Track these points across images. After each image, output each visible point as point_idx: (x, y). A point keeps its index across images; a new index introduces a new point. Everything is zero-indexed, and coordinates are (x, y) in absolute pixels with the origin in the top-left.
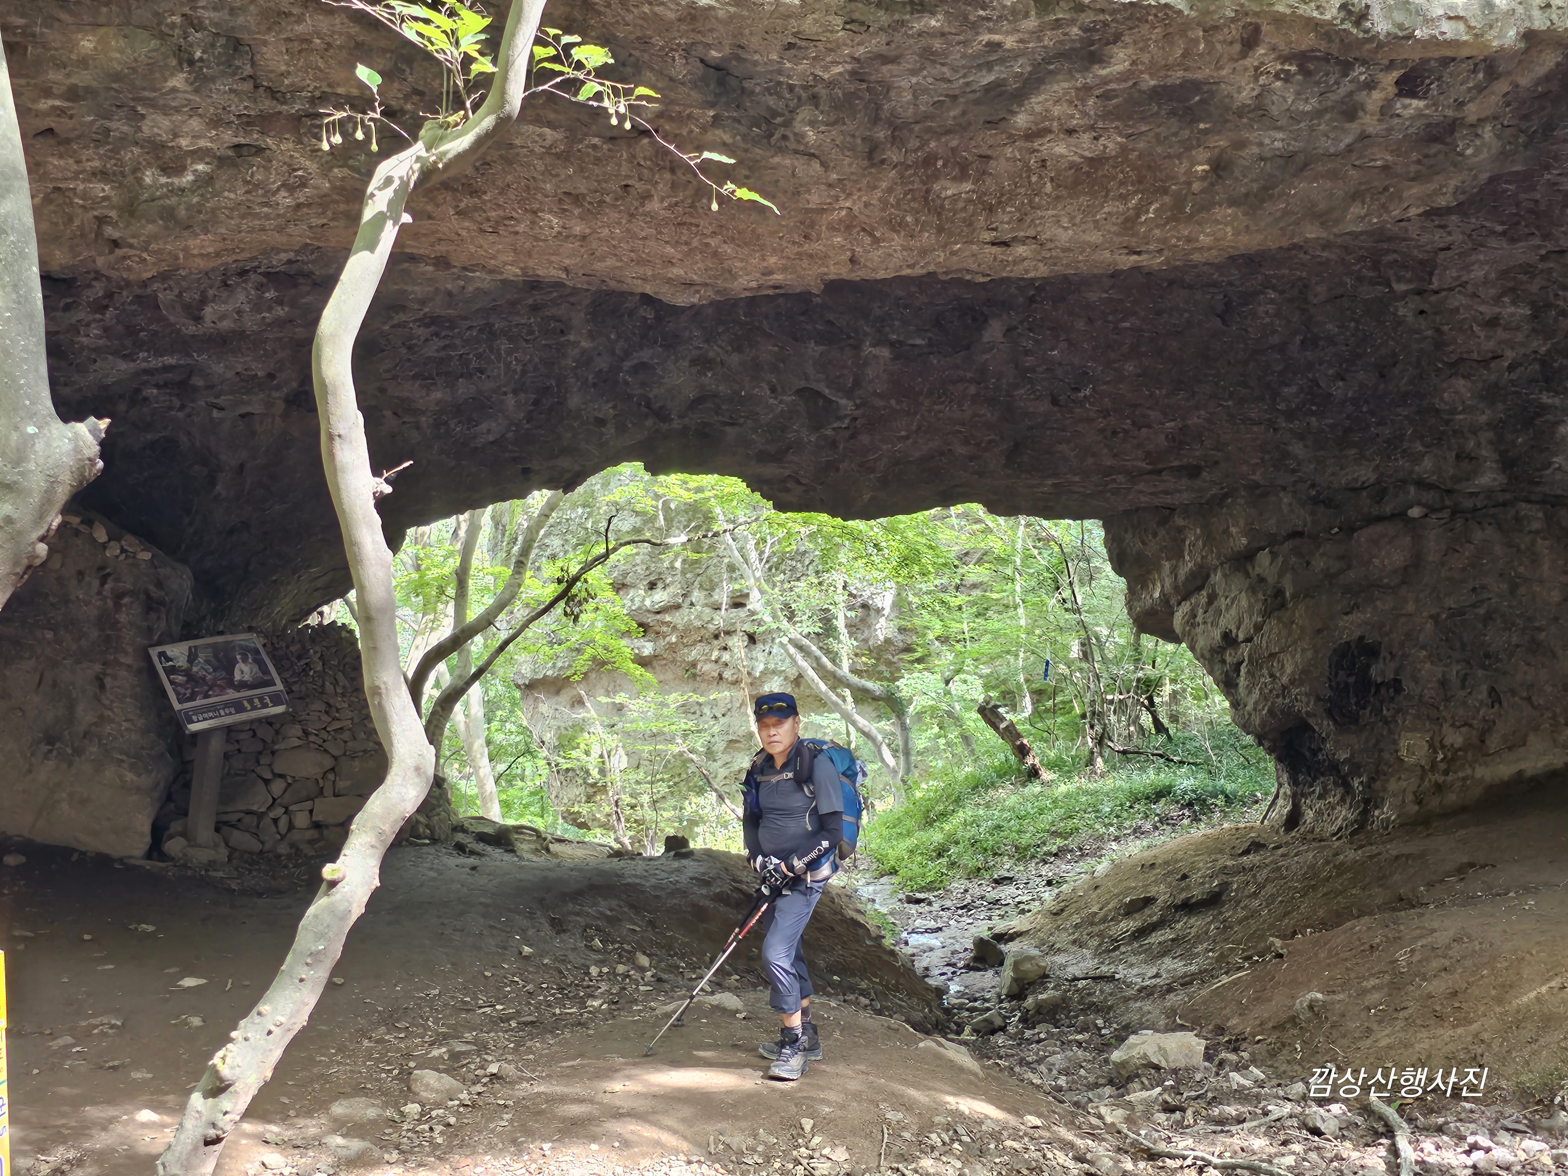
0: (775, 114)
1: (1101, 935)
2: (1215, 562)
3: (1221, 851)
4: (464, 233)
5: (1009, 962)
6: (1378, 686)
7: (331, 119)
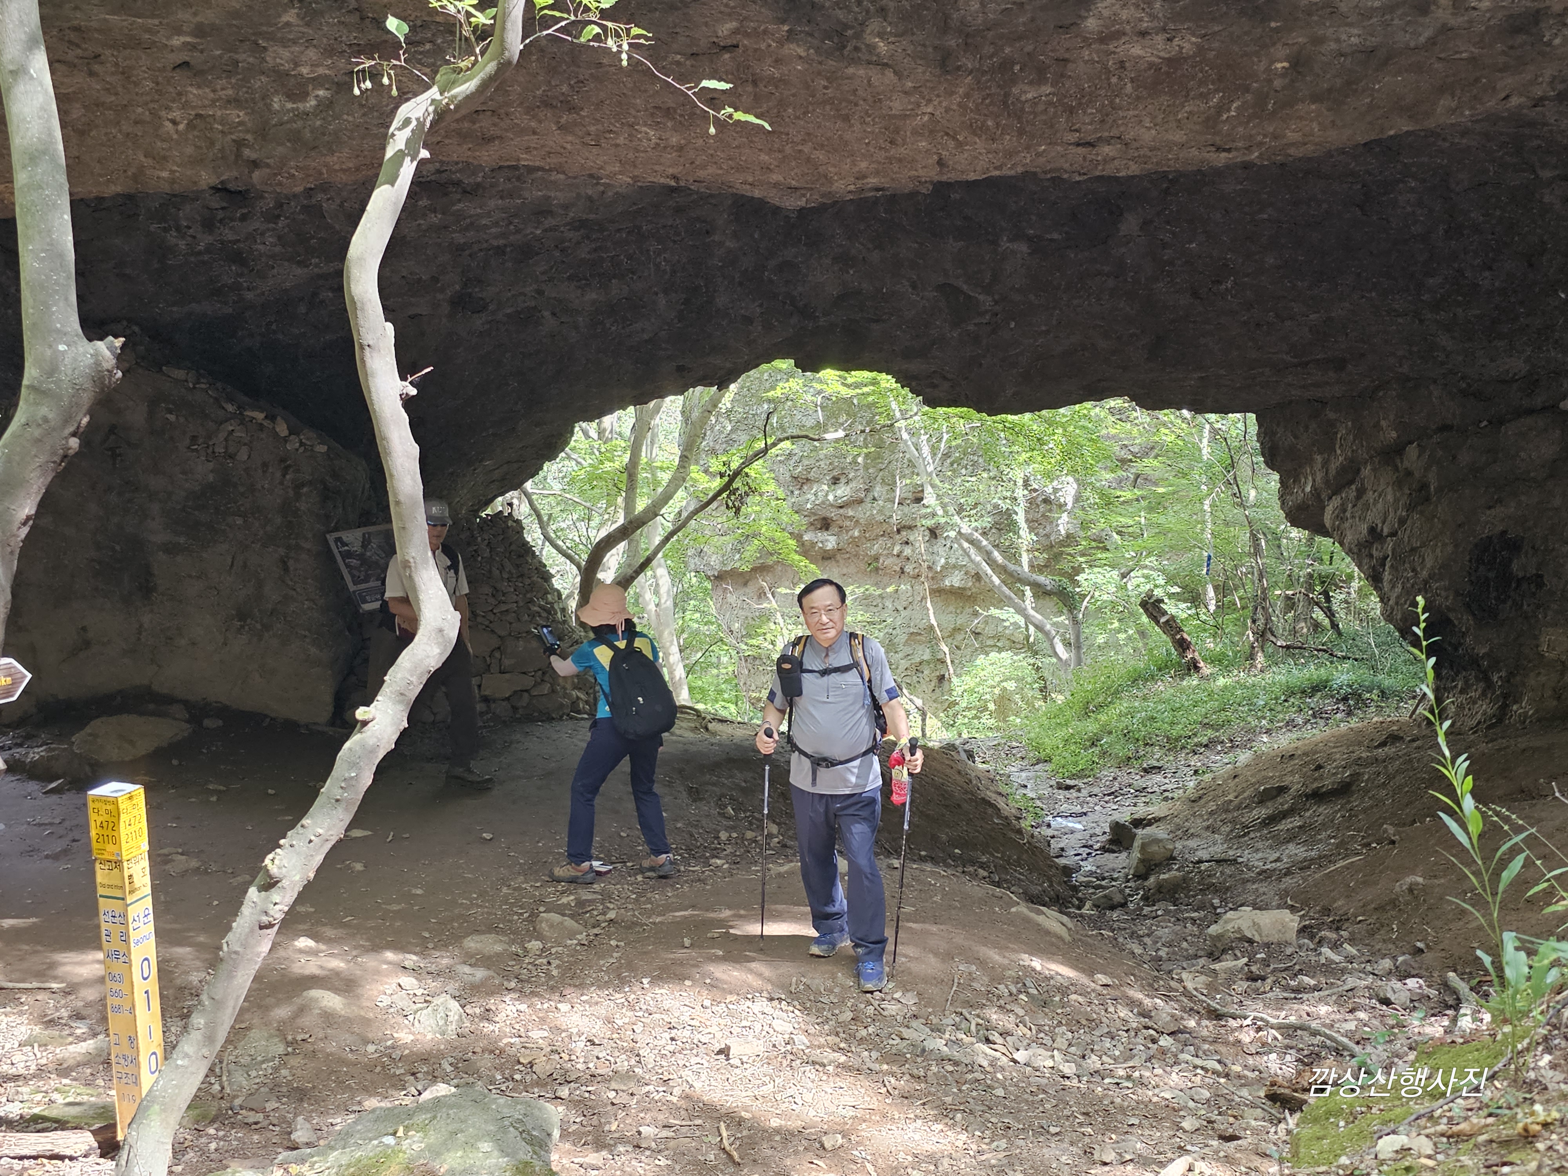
0: (846, 27)
1: (1234, 821)
2: (1366, 456)
3: (1360, 744)
4: (569, 146)
5: (1137, 843)
6: (1519, 581)
7: (361, 67)
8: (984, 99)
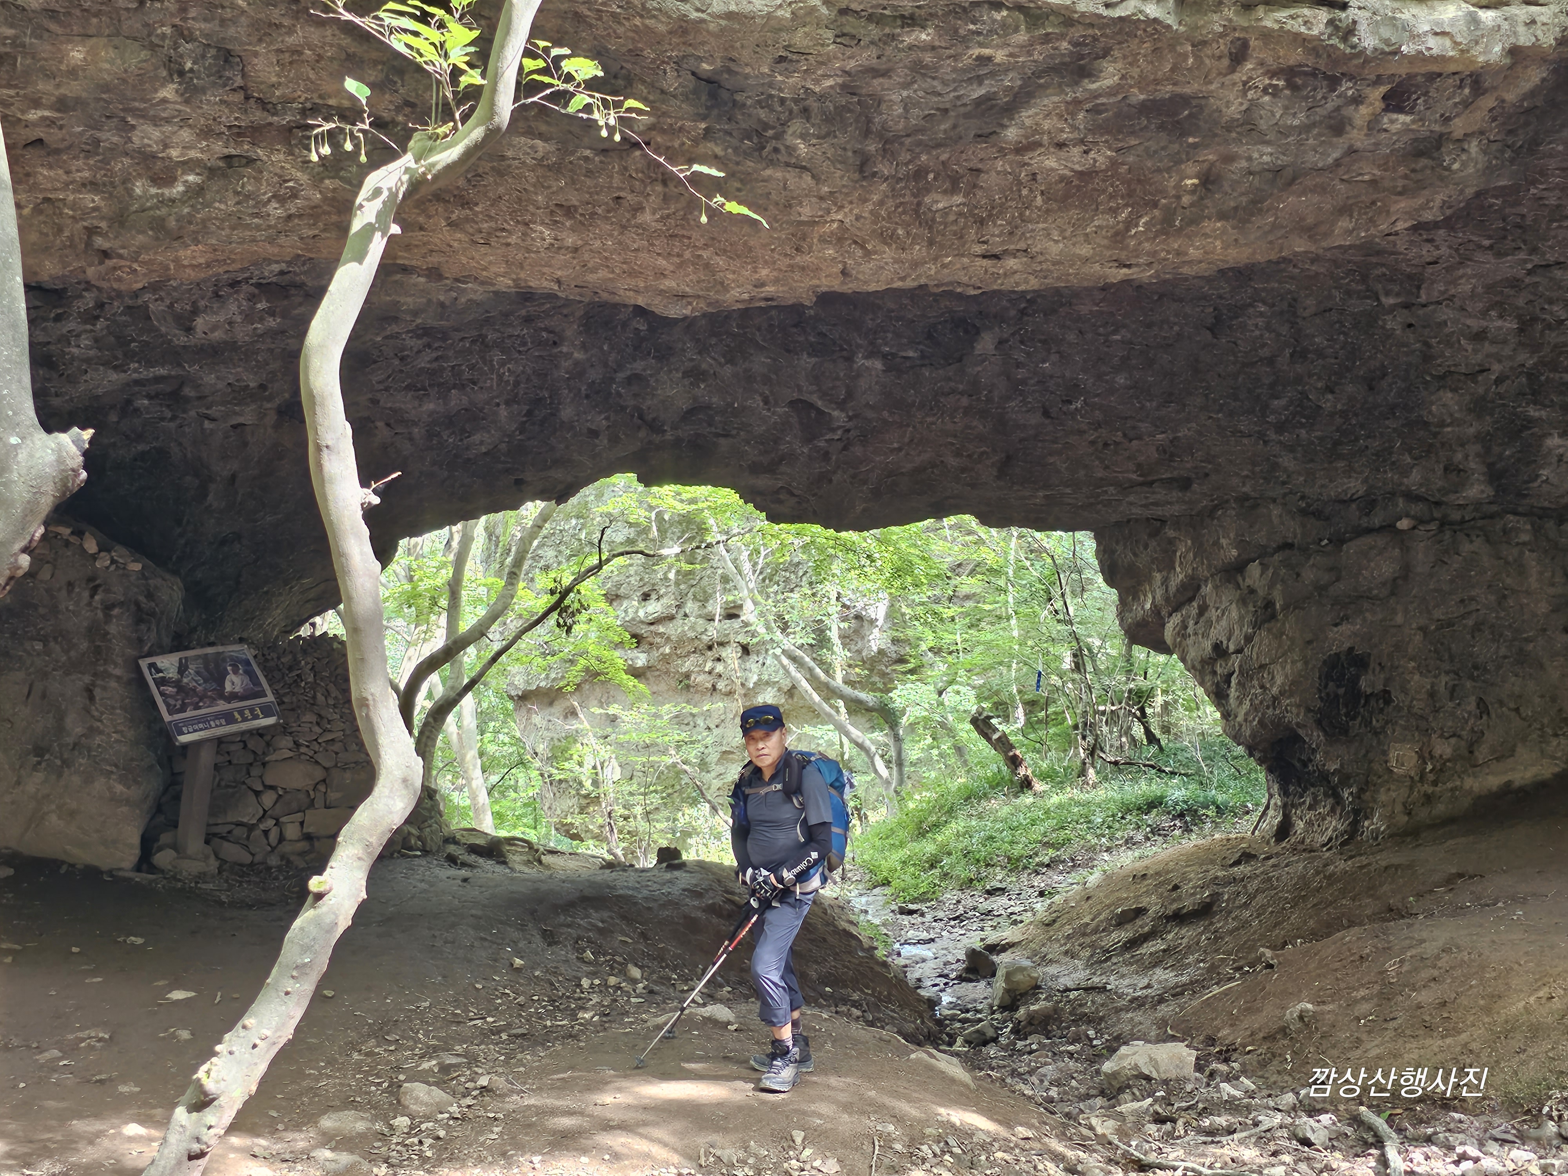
0: (766, 126)
1: (1093, 946)
2: (1206, 573)
3: (1213, 862)
4: (455, 244)
5: (1001, 973)
6: (1368, 697)
7: (320, 130)
8: (897, 207)
